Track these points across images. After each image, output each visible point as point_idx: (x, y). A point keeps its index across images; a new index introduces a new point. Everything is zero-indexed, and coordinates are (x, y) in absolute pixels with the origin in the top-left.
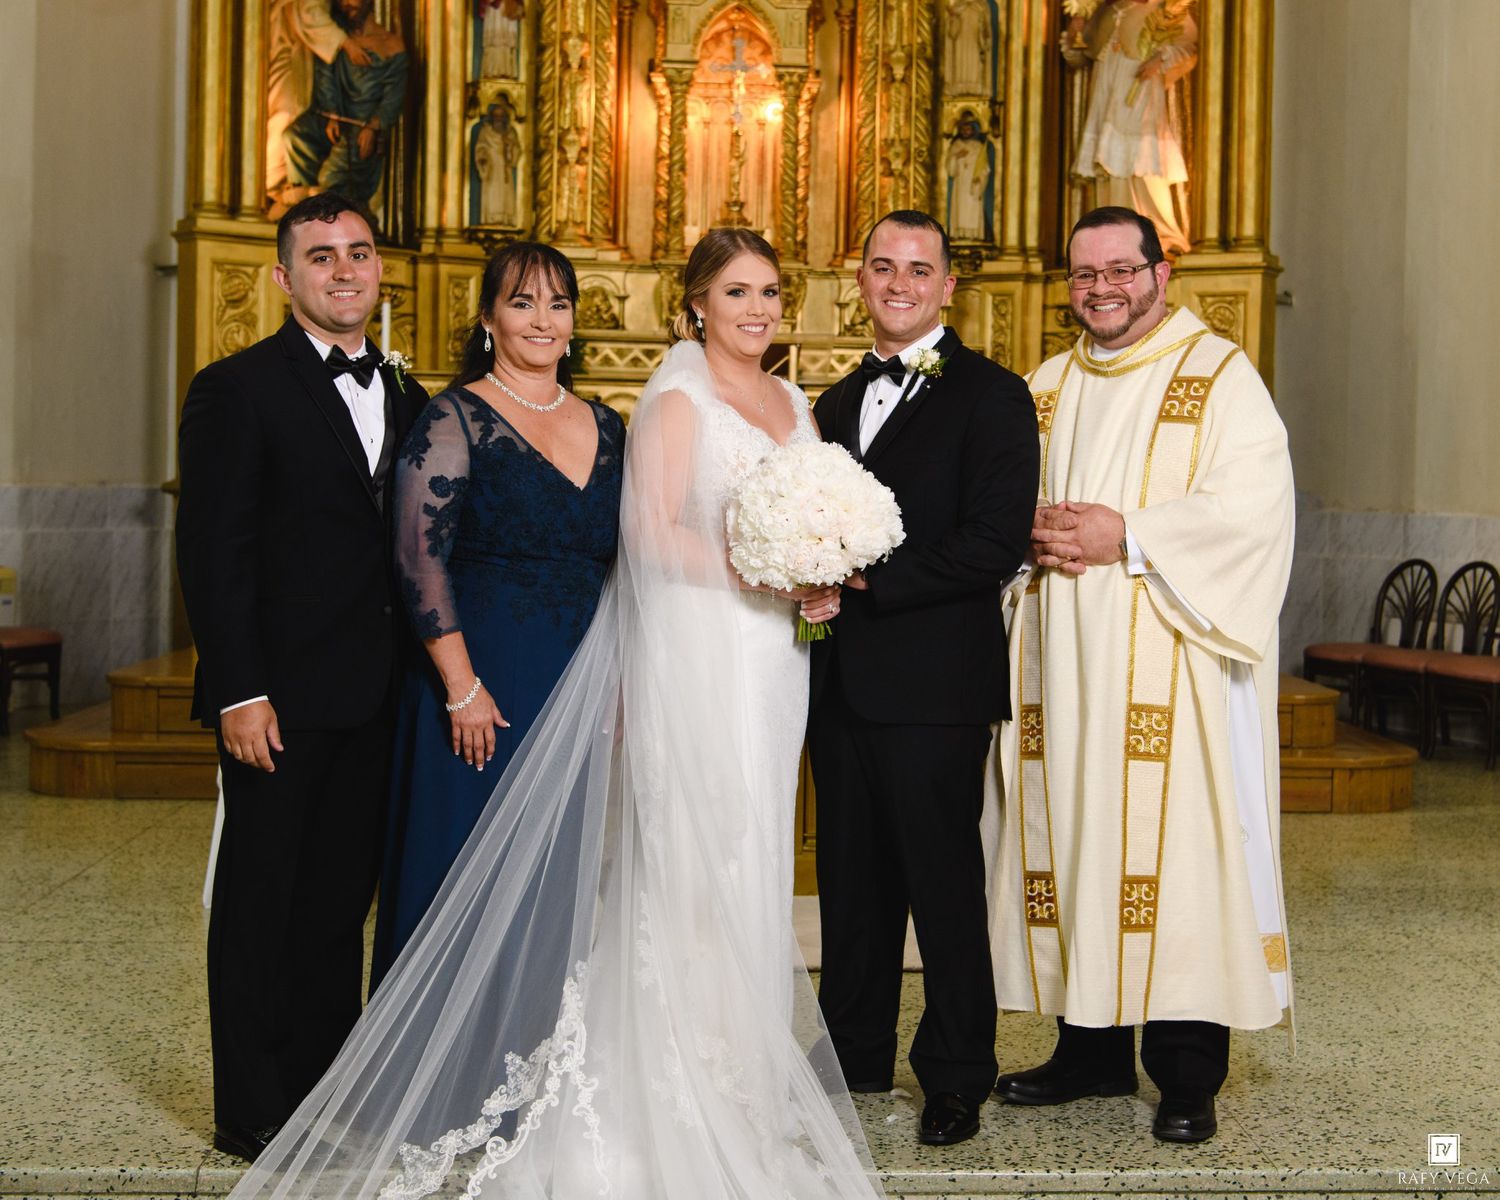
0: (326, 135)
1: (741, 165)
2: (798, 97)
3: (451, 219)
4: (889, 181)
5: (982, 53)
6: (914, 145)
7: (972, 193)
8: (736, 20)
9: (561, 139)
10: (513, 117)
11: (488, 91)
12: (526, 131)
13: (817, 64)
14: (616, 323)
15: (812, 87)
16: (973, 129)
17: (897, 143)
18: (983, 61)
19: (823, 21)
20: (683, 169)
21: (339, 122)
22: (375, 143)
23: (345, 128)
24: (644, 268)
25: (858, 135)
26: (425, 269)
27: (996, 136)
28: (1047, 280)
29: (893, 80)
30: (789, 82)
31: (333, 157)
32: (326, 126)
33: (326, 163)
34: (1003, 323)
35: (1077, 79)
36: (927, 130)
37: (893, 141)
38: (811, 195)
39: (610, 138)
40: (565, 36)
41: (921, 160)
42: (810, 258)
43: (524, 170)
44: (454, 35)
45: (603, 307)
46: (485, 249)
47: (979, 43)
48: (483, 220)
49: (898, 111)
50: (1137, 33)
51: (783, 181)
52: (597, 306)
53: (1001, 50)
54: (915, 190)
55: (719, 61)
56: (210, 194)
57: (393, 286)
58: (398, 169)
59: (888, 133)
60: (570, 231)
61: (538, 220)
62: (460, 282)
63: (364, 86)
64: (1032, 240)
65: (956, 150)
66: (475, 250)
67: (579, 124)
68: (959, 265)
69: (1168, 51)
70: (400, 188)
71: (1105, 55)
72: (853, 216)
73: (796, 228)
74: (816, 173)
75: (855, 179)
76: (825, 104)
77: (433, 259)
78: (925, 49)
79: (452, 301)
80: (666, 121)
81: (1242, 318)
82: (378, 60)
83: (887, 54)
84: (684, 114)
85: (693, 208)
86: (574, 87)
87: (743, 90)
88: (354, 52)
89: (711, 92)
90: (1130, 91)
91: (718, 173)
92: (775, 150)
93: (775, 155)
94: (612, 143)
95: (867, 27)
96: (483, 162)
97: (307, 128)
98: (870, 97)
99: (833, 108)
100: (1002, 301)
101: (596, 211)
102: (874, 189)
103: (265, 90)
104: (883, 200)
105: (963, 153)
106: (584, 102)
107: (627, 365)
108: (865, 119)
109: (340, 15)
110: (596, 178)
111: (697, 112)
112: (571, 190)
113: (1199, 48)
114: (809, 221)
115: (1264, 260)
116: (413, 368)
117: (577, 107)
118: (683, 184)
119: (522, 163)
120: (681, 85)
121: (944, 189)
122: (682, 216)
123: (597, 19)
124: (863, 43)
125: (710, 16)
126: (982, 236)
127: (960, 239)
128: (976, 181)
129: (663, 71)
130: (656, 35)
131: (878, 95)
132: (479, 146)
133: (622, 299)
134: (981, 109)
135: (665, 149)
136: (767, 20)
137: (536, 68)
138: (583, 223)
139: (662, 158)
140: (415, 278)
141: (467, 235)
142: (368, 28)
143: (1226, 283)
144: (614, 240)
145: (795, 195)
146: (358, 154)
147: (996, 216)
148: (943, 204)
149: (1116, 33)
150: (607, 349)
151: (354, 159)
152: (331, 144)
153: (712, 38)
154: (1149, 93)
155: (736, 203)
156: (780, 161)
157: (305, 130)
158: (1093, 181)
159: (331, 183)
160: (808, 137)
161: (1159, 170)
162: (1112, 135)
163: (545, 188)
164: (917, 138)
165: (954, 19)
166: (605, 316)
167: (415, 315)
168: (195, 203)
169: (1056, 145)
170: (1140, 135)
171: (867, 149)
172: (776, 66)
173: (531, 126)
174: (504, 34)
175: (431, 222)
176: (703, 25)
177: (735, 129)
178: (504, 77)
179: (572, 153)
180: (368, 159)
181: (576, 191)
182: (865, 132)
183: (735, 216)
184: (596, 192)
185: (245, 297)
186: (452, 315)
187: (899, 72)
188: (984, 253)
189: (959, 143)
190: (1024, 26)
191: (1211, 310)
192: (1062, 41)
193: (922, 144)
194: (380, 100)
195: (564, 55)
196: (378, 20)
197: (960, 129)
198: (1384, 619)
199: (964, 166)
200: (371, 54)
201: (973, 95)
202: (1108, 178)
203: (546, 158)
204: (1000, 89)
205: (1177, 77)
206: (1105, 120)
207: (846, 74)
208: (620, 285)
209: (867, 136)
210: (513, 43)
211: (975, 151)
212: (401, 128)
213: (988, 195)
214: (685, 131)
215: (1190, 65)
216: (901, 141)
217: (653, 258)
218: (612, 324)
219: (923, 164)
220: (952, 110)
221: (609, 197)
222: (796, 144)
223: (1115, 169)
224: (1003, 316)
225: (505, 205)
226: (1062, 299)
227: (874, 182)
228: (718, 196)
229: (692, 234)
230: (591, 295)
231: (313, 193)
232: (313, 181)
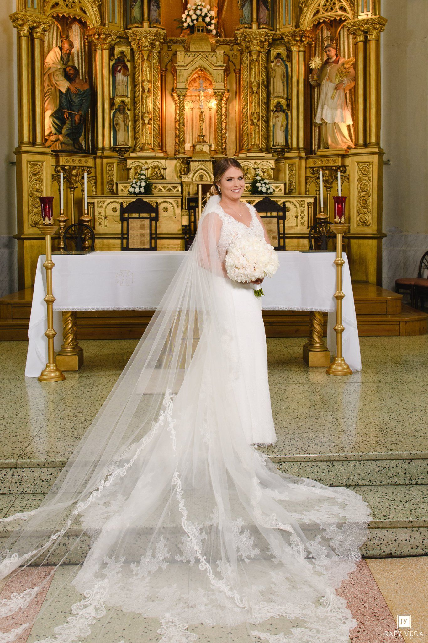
0: (64, 117)
1: (203, 123)
2: (222, 99)
3: (107, 144)
4: (253, 127)
5: (283, 83)
6: (261, 114)
7: (281, 130)
8: (200, 74)
9: (142, 116)
10: (126, 109)
11: (118, 100)
13: (228, 87)
14: (163, 177)
15: (226, 95)
16: (281, 108)
17: (255, 114)
18: (284, 85)
19: (230, 73)
20: (184, 125)
21: (68, 113)
22: (80, 119)
23: (70, 115)
24: (172, 159)
25: (242, 111)
26: (98, 161)
27: (289, 111)
28: (307, 159)
29: (253, 93)
30: (218, 94)
31: (66, 124)
32: (64, 114)
33: (65, 127)
34: (292, 173)
35: (316, 90)
36: (265, 109)
37: (254, 113)
38: (227, 132)
39: (159, 115)
40: (143, 81)
41: (263, 119)
42: (227, 153)
44: (106, 82)
45: (158, 172)
46: (118, 153)
47: (282, 79)
48: (117, 144)
49: (255, 103)
50: (335, 74)
51: (217, 128)
53: (290, 81)
54: (262, 129)
55: (196, 88)
56: (26, 139)
57: (88, 167)
58: (89, 128)
59: (252, 110)
60: (146, 147)
61: (136, 143)
62: (110, 165)
63: (76, 100)
64: (301, 146)
65: (275, 115)
66: (115, 154)
67: (149, 111)
68: (277, 154)
69: (345, 80)
70: (90, 134)
71: (324, 82)
72: (241, 139)
73: (222, 144)
74: (229, 124)
75: (242, 126)
76: (231, 101)
77: (101, 157)
78: (264, 82)
79: (108, 171)
80: (178, 108)
81: (371, 170)
82: (81, 91)
83: (251, 84)
84: (183, 106)
85: (188, 137)
86: (146, 99)
87: (203, 98)
88: (73, 89)
89: (193, 98)
90: (333, 94)
91: (196, 125)
92: (215, 117)
93: (215, 119)
94: (161, 117)
95: (244, 75)
96: (117, 124)
97: (58, 115)
98: (246, 98)
99: (234, 102)
100: (292, 166)
101: (155, 140)
102: (248, 130)
103: (43, 103)
104: (251, 133)
105: (278, 117)
106: (150, 104)
107: (166, 191)
108: (244, 106)
109: (67, 77)
110: (155, 129)
111: (188, 105)
112: (146, 133)
113: (355, 79)
114: (227, 141)
115: (378, 150)
116: (96, 194)
117: (148, 105)
118: (184, 130)
120: (182, 97)
121: (272, 129)
122: (184, 141)
123: (154, 75)
124: (243, 81)
125: (191, 73)
126: (285, 145)
127: (277, 145)
128: (282, 126)
129: (176, 92)
130: (174, 80)
131: (248, 98)
132: (115, 119)
133: (165, 169)
134: (283, 102)
135: (178, 118)
136: (210, 74)
137: (134, 92)
138: (151, 144)
139: (177, 121)
140: (95, 164)
141: (112, 149)
142: (77, 81)
143: (366, 158)
144: (162, 149)
145: (221, 133)
146: (75, 123)
147: (289, 137)
148: (271, 134)
149: (328, 75)
150: (159, 186)
151: (74, 125)
152: (66, 120)
153: (192, 80)
154: (339, 95)
155: (202, 136)
156: (216, 121)
157: (57, 116)
158: (321, 125)
159: (66, 133)
160: (226, 112)
161: (343, 121)
162: (327, 109)
163: (138, 133)
164: (262, 112)
165: (273, 71)
166: (159, 175)
167: (96, 177)
168: (21, 142)
169: (309, 113)
170: (336, 109)
171: (245, 116)
172: (214, 89)
173: (133, 112)
174: (123, 81)
175: (100, 145)
176: (189, 76)
177: (201, 111)
178: (123, 96)
179: (146, 121)
180: (79, 124)
181: (148, 133)
182: (244, 110)
183: (202, 140)
184: (155, 133)
185: (38, 172)
186: (108, 176)
187: (255, 90)
188: (285, 150)
189: (276, 113)
190: (297, 73)
191: (361, 168)
192: (310, 78)
193: (263, 114)
194: (82, 105)
195: (143, 88)
196: (81, 78)
197: (276, 108)
198: (422, 270)
199: (278, 121)
200: (78, 90)
201: (280, 97)
202: (326, 124)
203: (138, 123)
204: (290, 95)
205: (349, 89)
206: (324, 104)
207: (238, 91)
208: (163, 164)
209: (245, 112)
210: (126, 84)
211: (282, 116)
213: (286, 131)
214: (184, 112)
215: (353, 84)
217: (175, 155)
219: (264, 121)
220: (273, 102)
221: (159, 135)
222: (221, 115)
223: (328, 121)
224: (292, 171)
225: (125, 139)
226: (312, 165)
227: (248, 127)
228: (196, 133)
229: (188, 147)
230: (154, 168)
231: (61, 137)
232: (60, 133)
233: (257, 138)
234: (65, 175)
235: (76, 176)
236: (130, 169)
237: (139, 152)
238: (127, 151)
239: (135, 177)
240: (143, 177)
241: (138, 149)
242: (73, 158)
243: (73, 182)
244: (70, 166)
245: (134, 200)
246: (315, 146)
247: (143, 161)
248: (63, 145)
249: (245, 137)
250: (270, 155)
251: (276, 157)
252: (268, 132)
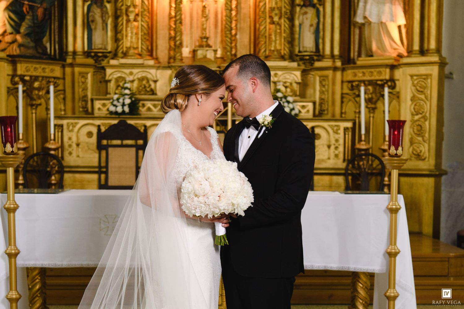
0: (23, 11)
1: (207, 20)
3: (79, 47)
4: (273, 26)
6: (284, 10)
7: (310, 31)
10: (105, 1)
12: (111, 7)
14: (153, 92)
16: (310, 2)
17: (276, 9)
20: (181, 23)
21: (29, 5)
22: (44, 14)
23: (31, 8)
24: (165, 68)
25: (259, 5)
26: (68, 70)
27: (320, 5)
28: (343, 70)
31: (26, 21)
32: (23, 7)
33: (24, 24)
34: (324, 89)
36: (289, 3)
37: (274, 8)
38: (238, 33)
39: (148, 9)
41: (286, 16)
43: (111, 24)
45: (147, 85)
46: (94, 60)
48: (93, 47)
51: (226, 27)
52: (144, 85)
54: (284, 30)
57: (54, 78)
58: (55, 25)
59: (272, 5)
60: (132, 51)
61: (118, 47)
62: (84, 75)
64: (336, 52)
65: (303, 11)
66: (90, 61)
67: (134, 4)
68: (304, 63)
70: (56, 33)
72: (257, 42)
73: (231, 48)
74: (240, 23)
75: (258, 26)
77: (72, 65)
79: (81, 84)
81: (429, 86)
85: (186, 39)
91: (197, 24)
92: (222, 13)
93: (222, 15)
100: (323, 79)
101: (143, 43)
102: (266, 30)
104: (270, 35)
105: (306, 13)
107: (157, 111)
110: (143, 28)
112: (132, 33)
114: (238, 45)
115: (439, 59)
116: (65, 114)
118: (181, 29)
119: (110, 22)
121: (297, 29)
122: (181, 44)
126: (314, 50)
127: (305, 52)
128: (311, 25)
132: (90, 14)
133: (155, 82)
135: (173, 14)
138: (137, 48)
139: (172, 18)
140: (64, 74)
141: (86, 54)
143: (422, 70)
144: (151, 55)
145: (231, 34)
146: (37, 19)
147: (321, 41)
148: (297, 36)
150: (149, 104)
151: (36, 21)
152: (25, 15)
155: (205, 38)
156: (224, 18)
157: (14, 9)
158: (363, 24)
159: (26, 32)
160: (236, 7)
161: (393, 19)
162: (372, 4)
163: (120, 32)
164: (285, 7)
166: (148, 89)
167: (64, 91)
169: (348, 8)
170: (384, 3)
171: (263, 12)
173: (113, 5)
175: (70, 48)
177: (204, 4)
179: (132, 17)
180: (42, 21)
181: (134, 34)
182: (262, 4)
183: (204, 43)
184: (143, 34)
186: (81, 90)
188: (315, 58)
189: (304, 8)
191: (416, 82)
193: (287, 9)
197: (304, 2)
199: (306, 19)
202: (370, 23)
203: (120, 19)
208: (154, 75)
209: (263, 6)
211: (311, 12)
212: (56, 6)
213: (317, 32)
214: (182, 6)
216: (278, 8)
217: (169, 63)
218: (151, 93)
219: (288, 18)
221: (149, 36)
222: (231, 10)
223: (373, 19)
224: (324, 86)
225: (103, 41)
226: (350, 78)
227: (266, 27)
228: (197, 34)
229: (186, 51)
230: (141, 80)
231: (18, 37)
232: (18, 32)
233: (278, 42)
234: (25, 88)
235: (39, 89)
236: (110, 81)
237: (122, 58)
238: (106, 57)
239: (117, 92)
240: (127, 92)
241: (120, 54)
242: (34, 66)
243: (35, 97)
244: (31, 77)
245: (115, 122)
246: (354, 54)
247: (127, 71)
248: (22, 48)
249: (262, 41)
250: (295, 64)
251: (303, 67)
252: (292, 33)
